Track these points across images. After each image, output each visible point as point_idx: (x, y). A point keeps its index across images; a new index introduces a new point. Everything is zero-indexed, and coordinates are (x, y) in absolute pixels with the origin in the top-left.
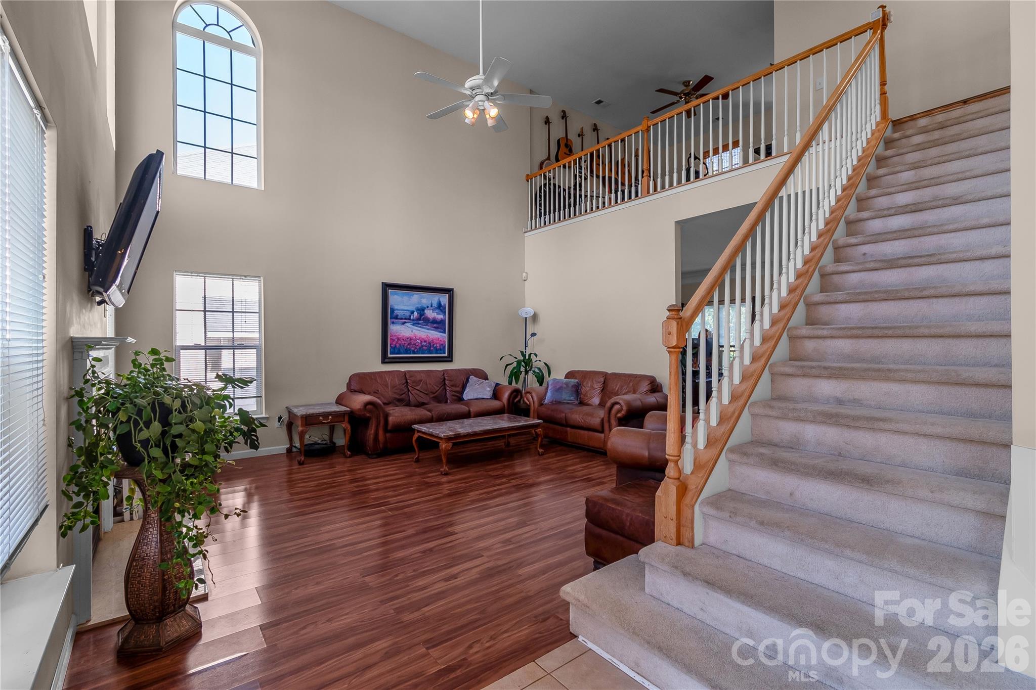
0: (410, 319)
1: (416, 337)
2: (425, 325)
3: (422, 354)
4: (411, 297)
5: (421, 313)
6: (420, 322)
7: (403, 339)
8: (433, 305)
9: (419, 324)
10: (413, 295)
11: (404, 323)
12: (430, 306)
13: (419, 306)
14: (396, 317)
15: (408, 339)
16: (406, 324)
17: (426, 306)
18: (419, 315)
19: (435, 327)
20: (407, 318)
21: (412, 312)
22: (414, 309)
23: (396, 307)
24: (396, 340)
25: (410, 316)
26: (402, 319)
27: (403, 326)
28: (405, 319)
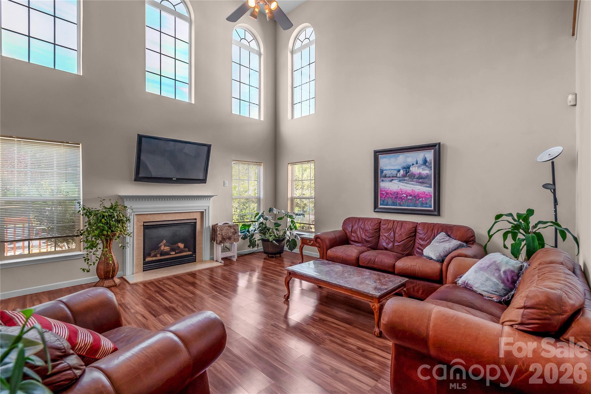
0: (396, 177)
1: (402, 192)
2: (410, 181)
3: (407, 206)
4: (397, 158)
5: (406, 170)
6: (406, 178)
7: (391, 194)
8: (418, 163)
9: (404, 180)
10: (398, 156)
11: (391, 181)
12: (415, 164)
13: (405, 165)
14: (385, 176)
15: (395, 193)
16: (393, 181)
17: (411, 164)
18: (405, 173)
19: (420, 183)
20: (394, 176)
21: (399, 171)
22: (400, 168)
23: (385, 168)
24: (385, 194)
25: (397, 174)
26: (389, 177)
27: (391, 183)
28: (393, 177)
